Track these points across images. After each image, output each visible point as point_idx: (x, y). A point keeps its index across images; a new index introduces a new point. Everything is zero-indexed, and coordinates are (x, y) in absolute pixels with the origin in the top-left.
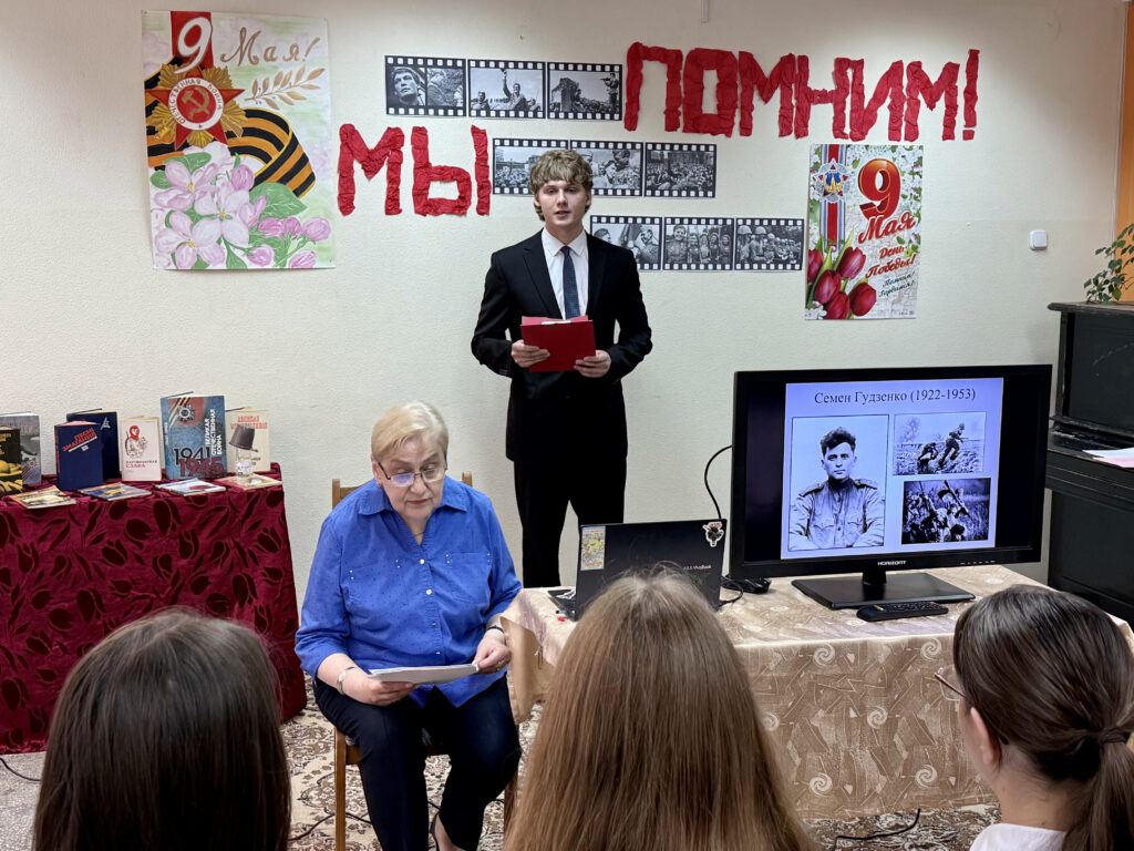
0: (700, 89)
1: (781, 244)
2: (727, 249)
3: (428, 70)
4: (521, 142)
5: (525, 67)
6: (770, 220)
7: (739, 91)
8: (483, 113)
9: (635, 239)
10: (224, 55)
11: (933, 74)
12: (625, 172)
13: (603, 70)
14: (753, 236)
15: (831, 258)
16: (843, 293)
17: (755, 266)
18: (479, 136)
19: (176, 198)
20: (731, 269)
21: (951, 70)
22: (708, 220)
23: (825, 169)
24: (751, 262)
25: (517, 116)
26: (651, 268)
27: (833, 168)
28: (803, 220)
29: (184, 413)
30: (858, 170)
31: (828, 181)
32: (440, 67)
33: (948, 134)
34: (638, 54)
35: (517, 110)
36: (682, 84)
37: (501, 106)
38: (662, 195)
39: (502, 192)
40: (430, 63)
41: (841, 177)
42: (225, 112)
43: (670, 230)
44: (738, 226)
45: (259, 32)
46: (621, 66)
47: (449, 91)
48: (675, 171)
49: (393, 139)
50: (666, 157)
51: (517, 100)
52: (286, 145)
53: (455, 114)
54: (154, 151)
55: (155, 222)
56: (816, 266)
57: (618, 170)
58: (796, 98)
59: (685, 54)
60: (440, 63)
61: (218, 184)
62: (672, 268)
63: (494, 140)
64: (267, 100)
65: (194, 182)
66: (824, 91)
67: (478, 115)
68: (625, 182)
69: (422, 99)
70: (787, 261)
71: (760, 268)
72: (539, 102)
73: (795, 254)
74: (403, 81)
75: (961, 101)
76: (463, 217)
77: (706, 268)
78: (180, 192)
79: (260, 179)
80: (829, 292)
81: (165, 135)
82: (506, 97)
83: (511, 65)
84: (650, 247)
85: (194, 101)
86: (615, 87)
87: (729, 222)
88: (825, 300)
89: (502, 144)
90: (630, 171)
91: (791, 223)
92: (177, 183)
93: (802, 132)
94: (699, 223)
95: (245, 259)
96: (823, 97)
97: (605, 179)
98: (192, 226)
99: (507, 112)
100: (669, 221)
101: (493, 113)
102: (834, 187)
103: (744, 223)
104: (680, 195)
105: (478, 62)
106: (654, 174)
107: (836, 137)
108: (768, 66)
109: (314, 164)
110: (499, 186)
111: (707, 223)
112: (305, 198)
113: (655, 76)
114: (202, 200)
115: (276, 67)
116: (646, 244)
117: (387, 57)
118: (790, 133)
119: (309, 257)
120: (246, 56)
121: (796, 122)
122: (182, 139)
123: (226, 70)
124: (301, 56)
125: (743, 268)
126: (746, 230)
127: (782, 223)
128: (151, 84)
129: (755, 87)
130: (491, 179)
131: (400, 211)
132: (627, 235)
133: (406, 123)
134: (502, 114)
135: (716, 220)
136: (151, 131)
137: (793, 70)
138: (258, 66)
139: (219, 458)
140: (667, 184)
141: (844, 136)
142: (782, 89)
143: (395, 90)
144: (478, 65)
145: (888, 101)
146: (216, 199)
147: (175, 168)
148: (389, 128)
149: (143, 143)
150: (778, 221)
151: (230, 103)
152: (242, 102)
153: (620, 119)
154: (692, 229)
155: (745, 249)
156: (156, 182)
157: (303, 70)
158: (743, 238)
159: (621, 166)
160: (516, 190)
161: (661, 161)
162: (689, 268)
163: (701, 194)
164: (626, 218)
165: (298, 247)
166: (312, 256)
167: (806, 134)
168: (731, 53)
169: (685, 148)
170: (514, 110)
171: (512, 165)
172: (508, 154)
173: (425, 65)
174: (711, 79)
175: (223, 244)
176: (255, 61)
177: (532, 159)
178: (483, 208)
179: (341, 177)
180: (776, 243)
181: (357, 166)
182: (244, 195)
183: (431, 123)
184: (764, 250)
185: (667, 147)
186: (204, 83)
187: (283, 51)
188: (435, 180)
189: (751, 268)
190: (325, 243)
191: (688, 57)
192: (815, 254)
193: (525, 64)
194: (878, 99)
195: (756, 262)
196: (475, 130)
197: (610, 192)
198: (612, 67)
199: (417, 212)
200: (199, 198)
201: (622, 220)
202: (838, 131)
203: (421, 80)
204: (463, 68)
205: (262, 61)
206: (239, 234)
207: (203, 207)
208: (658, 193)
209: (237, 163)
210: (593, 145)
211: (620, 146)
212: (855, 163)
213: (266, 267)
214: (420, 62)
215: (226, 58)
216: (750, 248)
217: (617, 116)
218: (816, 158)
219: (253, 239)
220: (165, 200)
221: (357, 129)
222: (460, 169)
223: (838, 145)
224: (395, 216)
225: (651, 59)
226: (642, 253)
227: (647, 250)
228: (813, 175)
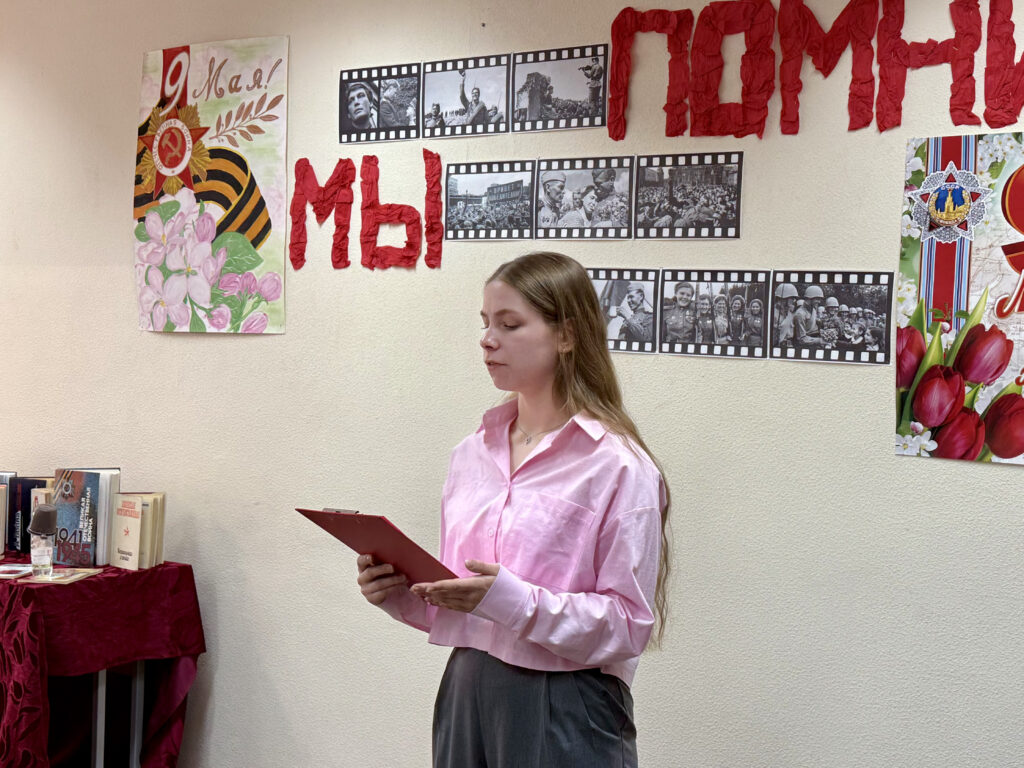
0: (719, 65)
1: (850, 315)
2: (758, 322)
3: (382, 82)
4: (479, 166)
5: (487, 64)
6: (831, 275)
7: (779, 59)
8: (438, 131)
9: (619, 304)
10: (195, 91)
12: (608, 202)
13: (583, 55)
14: (801, 302)
15: (941, 343)
16: (970, 411)
17: (805, 353)
18: (432, 160)
19: (153, 252)
20: (764, 355)
22: (728, 274)
24: (798, 345)
25: (474, 131)
26: (642, 348)
27: (951, 179)
28: (891, 275)
29: (67, 488)
30: (1001, 182)
31: (940, 204)
32: (394, 77)
34: (628, 25)
35: (474, 123)
36: (689, 61)
37: (457, 120)
38: (659, 235)
39: (455, 237)
41: (966, 195)
42: (193, 154)
43: (669, 290)
44: (776, 284)
45: (226, 61)
46: (606, 46)
47: (401, 106)
48: (679, 198)
49: (345, 169)
50: (666, 176)
51: (476, 109)
52: (245, 188)
53: (408, 136)
54: (141, 201)
55: (138, 281)
56: (911, 358)
57: (599, 199)
58: (879, 63)
59: (696, 15)
60: (394, 72)
61: (186, 234)
62: (672, 350)
63: (449, 165)
64: (229, 137)
65: (166, 234)
66: (933, 43)
67: (432, 135)
68: (608, 216)
69: (374, 121)
70: (862, 347)
71: (812, 356)
72: (502, 110)
73: (874, 333)
74: (356, 100)
76: (412, 272)
77: (724, 352)
78: (155, 245)
79: (222, 228)
80: (941, 408)
81: (148, 184)
82: (462, 107)
83: (471, 64)
84: (641, 316)
85: (170, 145)
86: (597, 78)
87: (761, 278)
88: (936, 420)
89: (457, 172)
90: (616, 200)
91: (869, 279)
92: (153, 235)
93: (890, 119)
94: (714, 279)
95: (206, 321)
96: (930, 54)
97: (582, 213)
98: (164, 282)
99: (464, 128)
100: (668, 276)
101: (448, 131)
102: (950, 213)
103: (787, 279)
105: (434, 65)
106: (649, 204)
107: (957, 123)
108: (828, 13)
109: (271, 209)
110: (452, 228)
111: (727, 279)
112: (260, 251)
113: (653, 54)
114: (173, 253)
115: (239, 99)
116: (635, 310)
117: (342, 72)
118: (867, 124)
119: (262, 321)
120: (213, 90)
121: (879, 103)
122: (160, 186)
123: (196, 108)
124: (263, 83)
125: (784, 355)
126: (790, 290)
127: (853, 279)
128: (143, 130)
129: (804, 53)
130: (443, 220)
131: (348, 264)
132: (609, 297)
133: (356, 152)
134: (458, 130)
135: (741, 274)
136: (139, 180)
137: (872, 14)
138: (223, 98)
140: (667, 218)
141: (973, 120)
142: (854, 50)
143: (348, 111)
144: (434, 70)
146: (183, 253)
147: (153, 219)
148: (341, 160)
149: (130, 193)
150: (846, 275)
151: (197, 143)
152: (208, 142)
153: (603, 124)
154: (703, 289)
155: (786, 323)
156: (139, 235)
157: (264, 97)
158: (784, 304)
159: (603, 194)
160: (472, 234)
161: (660, 183)
162: (697, 351)
163: (718, 232)
164: (608, 272)
165: (254, 308)
166: (264, 321)
167: (897, 123)
169: (695, 160)
170: (471, 124)
171: (469, 199)
172: (468, 184)
174: (735, 47)
175: (188, 303)
176: (220, 93)
177: (491, 190)
178: (434, 260)
179: (294, 223)
180: (840, 314)
181: (309, 209)
182: (207, 247)
183: (383, 150)
184: (820, 325)
185: (669, 161)
186: (179, 124)
187: (247, 80)
188: (384, 222)
189: (798, 356)
190: (279, 303)
191: (701, 17)
192: (910, 335)
193: (487, 59)
195: (806, 346)
196: (427, 155)
197: (588, 233)
198: (594, 48)
199: (364, 264)
200: (171, 251)
201: (602, 275)
202: (961, 111)
203: (375, 97)
204: (418, 74)
205: (227, 92)
206: (202, 292)
207: (174, 263)
208: (653, 232)
209: (201, 211)
210: (567, 165)
211: (602, 164)
212: (996, 168)
213: (222, 331)
214: (375, 73)
215: (197, 94)
216: (795, 321)
218: (918, 164)
219: (214, 298)
220: (145, 254)
221: (311, 163)
222: (410, 207)
223: (960, 137)
224: (343, 271)
225: (645, 30)
226: (629, 325)
227: (636, 321)
228: (909, 194)
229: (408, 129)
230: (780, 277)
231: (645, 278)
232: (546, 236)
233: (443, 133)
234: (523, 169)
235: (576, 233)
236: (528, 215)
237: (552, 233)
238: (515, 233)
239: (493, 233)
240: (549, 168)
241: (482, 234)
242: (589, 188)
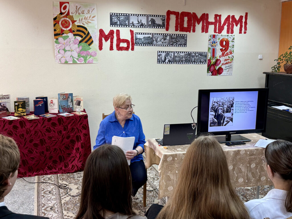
0: (184, 21)
1: (202, 58)
2: (189, 59)
4: (142, 33)
5: (143, 16)
6: (199, 52)
7: (193, 22)
8: (133, 26)
9: (168, 56)
10: (72, 12)
11: (237, 18)
12: (166, 41)
13: (161, 16)
14: (195, 56)
15: (213, 61)
16: (216, 69)
17: (196, 63)
18: (132, 32)
19: (61, 46)
20: (190, 64)
21: (241, 17)
22: (185, 52)
23: (212, 40)
24: (195, 62)
25: (141, 27)
26: (171, 63)
27: (214, 40)
28: (207, 52)
29: (64, 97)
30: (219, 41)
31: (213, 43)
32: (123, 16)
33: (240, 32)
34: (169, 13)
35: (141, 26)
36: (179, 20)
37: (137, 25)
38: (174, 46)
39: (137, 45)
40: (120, 14)
41: (216, 42)
42: (72, 26)
43: (176, 54)
44: (192, 54)
45: (80, 7)
47: (125, 21)
48: (177, 40)
49: (112, 32)
50: (175, 37)
51: (141, 23)
52: (87, 34)
53: (126, 27)
54: (56, 35)
55: (56, 52)
56: (210, 63)
57: (164, 40)
58: (206, 24)
59: (180, 13)
60: (123, 14)
61: (71, 43)
62: (176, 63)
63: (135, 33)
64: (82, 23)
65: (65, 42)
66: (212, 22)
67: (132, 27)
68: (166, 43)
69: (118, 23)
70: (203, 62)
71: (197, 63)
72: (146, 24)
73: (205, 60)
74: (114, 19)
75: (243, 24)
76: (128, 51)
77: (184, 63)
79: (81, 42)
80: (212, 69)
81: (58, 31)
82: (138, 23)
83: (139, 15)
84: (171, 58)
85: (65, 23)
86: (163, 21)
87: (190, 53)
88: (212, 71)
89: (137, 34)
90: (167, 40)
91: (204, 53)
92: (61, 43)
93: (207, 31)
94: (183, 53)
95: (77, 61)
96: (212, 23)
97: (161, 42)
98: (64, 53)
100: (176, 52)
101: (135, 27)
102: (214, 45)
103: (193, 53)
104: (178, 46)
105: (132, 14)
106: (172, 41)
107: (215, 33)
108: (199, 16)
109: (93, 38)
110: (136, 44)
111: (185, 53)
112: (91, 47)
113: (173, 18)
114: (67, 47)
115: (84, 15)
117: (110, 13)
118: (204, 32)
119: (92, 60)
120: (77, 13)
121: (206, 29)
122: (62, 32)
123: (73, 16)
124: (90, 13)
125: (193, 63)
126: (194, 54)
127: (202, 53)
128: (55, 19)
129: (196, 21)
130: (134, 42)
131: (113, 50)
132: (166, 55)
133: (115, 29)
134: (137, 27)
135: (187, 52)
136: (55, 30)
137: (205, 17)
139: (72, 108)
140: (175, 44)
141: (216, 33)
142: (202, 21)
143: (112, 21)
144: (132, 15)
145: (227, 24)
146: (70, 47)
147: (61, 39)
148: (111, 30)
149: (53, 33)
150: (201, 52)
151: (74, 24)
152: (77, 24)
153: (165, 28)
154: (181, 54)
155: (193, 59)
156: (56, 42)
157: (91, 16)
158: (193, 56)
159: (165, 39)
160: (140, 45)
161: (174, 38)
162: (180, 63)
163: (183, 46)
164: (166, 52)
165: (89, 58)
167: (208, 32)
168: (190, 13)
169: (180, 35)
170: (140, 26)
171: (139, 39)
172: (139, 36)
173: (119, 15)
174: (186, 19)
175: (72, 57)
176: (79, 14)
177: (144, 38)
178: (133, 49)
179: (99, 41)
180: (200, 58)
181: (103, 39)
182: (77, 46)
183: (121, 29)
184: (198, 59)
185: (176, 35)
186: (67, 19)
187: (86, 11)
188: (122, 42)
189: (195, 63)
190: (95, 57)
191: (181, 14)
192: (209, 60)
193: (143, 15)
194: (224, 24)
195: (196, 62)
196: (131, 31)
197: (162, 45)
199: (117, 50)
201: (165, 52)
203: (118, 19)
204: (128, 16)
205: (81, 14)
206: (75, 55)
207: (67, 48)
208: (173, 46)
209: (75, 38)
210: (158, 34)
211: (165, 35)
212: (219, 39)
213: (82, 63)
214: (118, 14)
216: (194, 59)
217: (164, 28)
218: (210, 38)
219: (78, 56)
220: (58, 47)
221: (103, 30)
222: (127, 40)
223: (215, 35)
224: (112, 51)
225: (172, 14)
226: (169, 60)
227: (171, 59)
228: (209, 42)
230: (192, 53)
231: (172, 53)
232: (155, 46)
233: (134, 27)
234: (150, 34)
235: (160, 45)
236: (151, 42)
237: (156, 45)
238: (149, 45)
239: (145, 45)
240: (155, 34)
241: (143, 45)
242: (162, 38)
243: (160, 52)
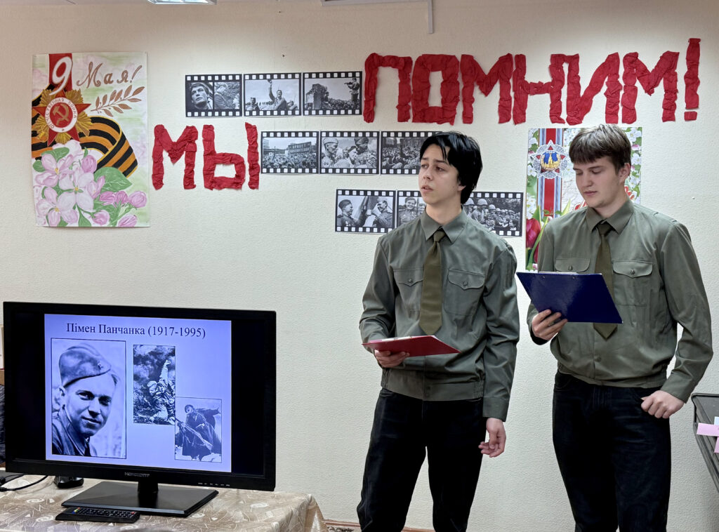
0: (427, 87)
1: (501, 213)
3: (215, 83)
4: (282, 133)
5: (286, 77)
6: (491, 194)
7: (461, 87)
8: (254, 113)
9: (372, 208)
10: (79, 81)
11: (650, 61)
12: (364, 155)
18: (251, 130)
19: (48, 178)
21: (669, 60)
23: (543, 149)
25: (279, 114)
27: (551, 148)
28: (522, 194)
31: (546, 160)
32: (224, 81)
33: (669, 115)
34: (374, 63)
35: (279, 110)
36: (411, 84)
37: (268, 107)
38: (395, 172)
39: (268, 172)
40: (217, 78)
41: (558, 156)
42: (78, 120)
45: (101, 65)
46: (361, 73)
47: (229, 98)
48: (406, 153)
49: (190, 134)
50: (399, 142)
51: (280, 102)
52: (118, 141)
53: (234, 115)
54: (35, 147)
55: (36, 196)
56: (533, 234)
57: (359, 153)
58: (514, 91)
59: (414, 60)
61: (74, 168)
63: (262, 132)
64: (105, 111)
65: (59, 167)
66: (540, 83)
67: (251, 114)
68: (364, 162)
69: (210, 105)
70: (508, 228)
72: (297, 103)
73: (514, 222)
74: (197, 93)
75: (681, 86)
76: (239, 191)
78: (50, 175)
79: (101, 164)
81: (43, 136)
82: (271, 100)
83: (275, 76)
84: (385, 215)
85: (60, 113)
86: (356, 89)
89: (268, 136)
90: (369, 154)
91: (510, 196)
92: (48, 168)
93: (520, 118)
95: (91, 220)
96: (539, 88)
97: (348, 160)
98: (58, 197)
99: (272, 112)
100: (401, 194)
101: (261, 113)
102: (551, 164)
104: (410, 173)
105: (251, 76)
106: (389, 157)
107: (553, 122)
108: (487, 65)
109: (137, 154)
110: (266, 167)
112: (130, 178)
113: (389, 80)
114: (64, 180)
115: (112, 88)
116: (382, 212)
117: (186, 76)
118: (508, 120)
119: (133, 219)
120: (92, 81)
121: (514, 110)
122: (53, 139)
123: (79, 92)
124: (129, 79)
126: (470, 201)
127: (503, 196)
128: (36, 103)
129: (475, 83)
130: (259, 163)
131: (194, 186)
132: (366, 205)
133: (199, 123)
134: (268, 113)
136: (34, 134)
137: (510, 68)
138: (100, 87)
140: (399, 164)
141: (561, 121)
142: (501, 83)
143: (192, 99)
144: (251, 78)
145: (604, 88)
146: (72, 179)
147: (47, 158)
148: (187, 127)
149: (29, 142)
150: (499, 194)
151: (81, 114)
152: (89, 113)
153: (360, 114)
156: (37, 168)
157: (130, 87)
158: (466, 208)
159: (361, 151)
160: (279, 170)
161: (395, 146)
164: (365, 192)
165: (126, 212)
166: (134, 219)
167: (523, 120)
168: (454, 56)
169: (415, 135)
170: (277, 110)
171: (276, 151)
172: (273, 143)
173: (213, 80)
174: (436, 78)
175: (77, 209)
176: (98, 84)
177: (291, 147)
178: (254, 184)
179: (155, 162)
180: (496, 213)
181: (165, 154)
182: (90, 176)
183: (219, 123)
184: (486, 218)
185: (400, 135)
186: (66, 101)
187: (117, 76)
188: (219, 163)
190: (143, 209)
191: (417, 62)
192: (533, 223)
193: (286, 75)
194: (594, 88)
196: (248, 126)
197: (352, 171)
198: (354, 73)
199: (206, 187)
200: (62, 178)
201: (362, 193)
202: (555, 116)
203: (210, 91)
204: (240, 80)
205: (103, 84)
206: (87, 203)
207: (64, 185)
208: (392, 171)
209: (86, 154)
210: (338, 134)
213: (103, 226)
214: (210, 78)
215: (80, 83)
216: (473, 216)
217: (357, 112)
218: (535, 141)
219: (95, 206)
220: (41, 180)
221: (165, 127)
222: (237, 155)
223: (555, 129)
224: (191, 190)
225: (384, 66)
226: (379, 220)
227: (383, 217)
228: (530, 155)
229: (234, 111)
231: (387, 194)
232: (327, 172)
233: (258, 114)
234: (311, 135)
235: (345, 171)
236: (315, 160)
237: (330, 171)
238: (307, 170)
239: (293, 170)
240: (327, 135)
241: (286, 170)
242: (353, 148)
243: (343, 193)
